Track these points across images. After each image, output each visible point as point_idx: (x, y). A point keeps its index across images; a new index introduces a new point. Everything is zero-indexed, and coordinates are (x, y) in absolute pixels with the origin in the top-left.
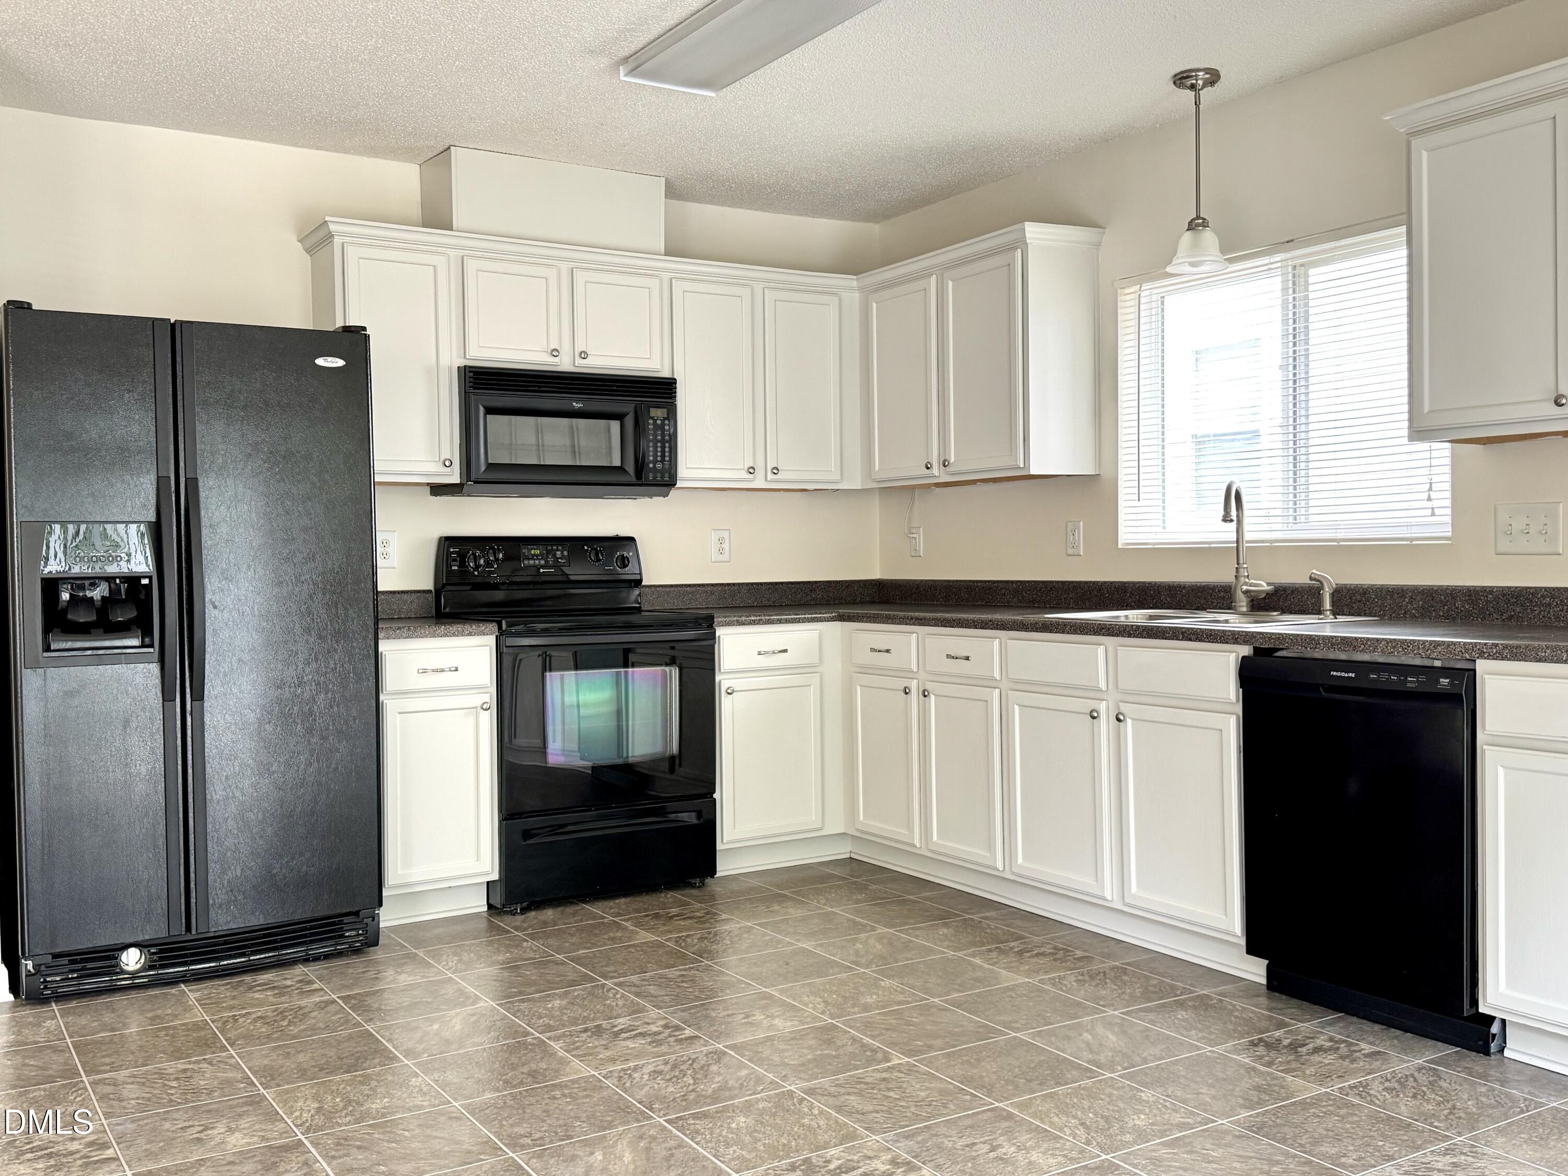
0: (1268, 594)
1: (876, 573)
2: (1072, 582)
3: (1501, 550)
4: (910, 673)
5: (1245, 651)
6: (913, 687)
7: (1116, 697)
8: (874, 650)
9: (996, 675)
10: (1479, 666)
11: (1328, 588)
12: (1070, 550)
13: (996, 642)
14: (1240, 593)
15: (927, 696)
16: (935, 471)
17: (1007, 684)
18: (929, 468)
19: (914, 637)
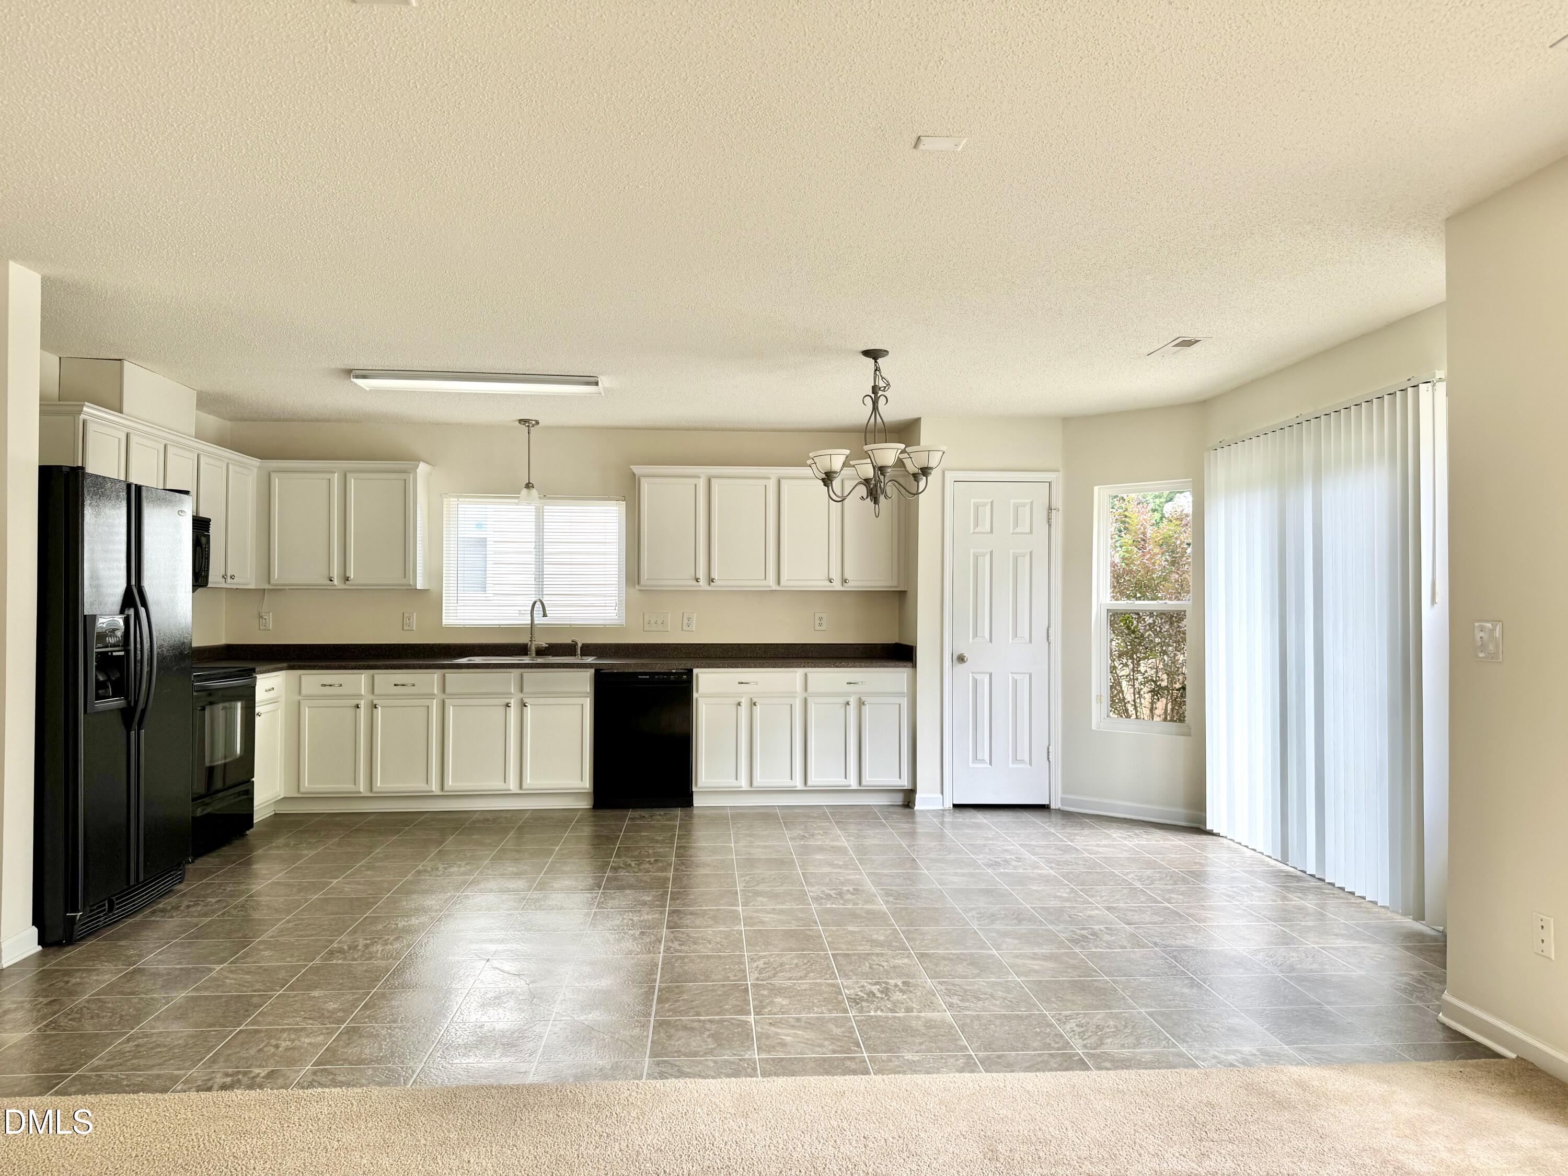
0: (546, 648)
1: (222, 640)
3: (645, 629)
4: (360, 696)
5: (593, 671)
6: (362, 704)
7: (521, 695)
8: (325, 685)
9: (436, 692)
10: (695, 671)
11: (580, 645)
12: (405, 628)
13: (436, 675)
14: (533, 648)
15: (376, 708)
16: (335, 582)
17: (443, 696)
18: (331, 580)
19: (363, 676)
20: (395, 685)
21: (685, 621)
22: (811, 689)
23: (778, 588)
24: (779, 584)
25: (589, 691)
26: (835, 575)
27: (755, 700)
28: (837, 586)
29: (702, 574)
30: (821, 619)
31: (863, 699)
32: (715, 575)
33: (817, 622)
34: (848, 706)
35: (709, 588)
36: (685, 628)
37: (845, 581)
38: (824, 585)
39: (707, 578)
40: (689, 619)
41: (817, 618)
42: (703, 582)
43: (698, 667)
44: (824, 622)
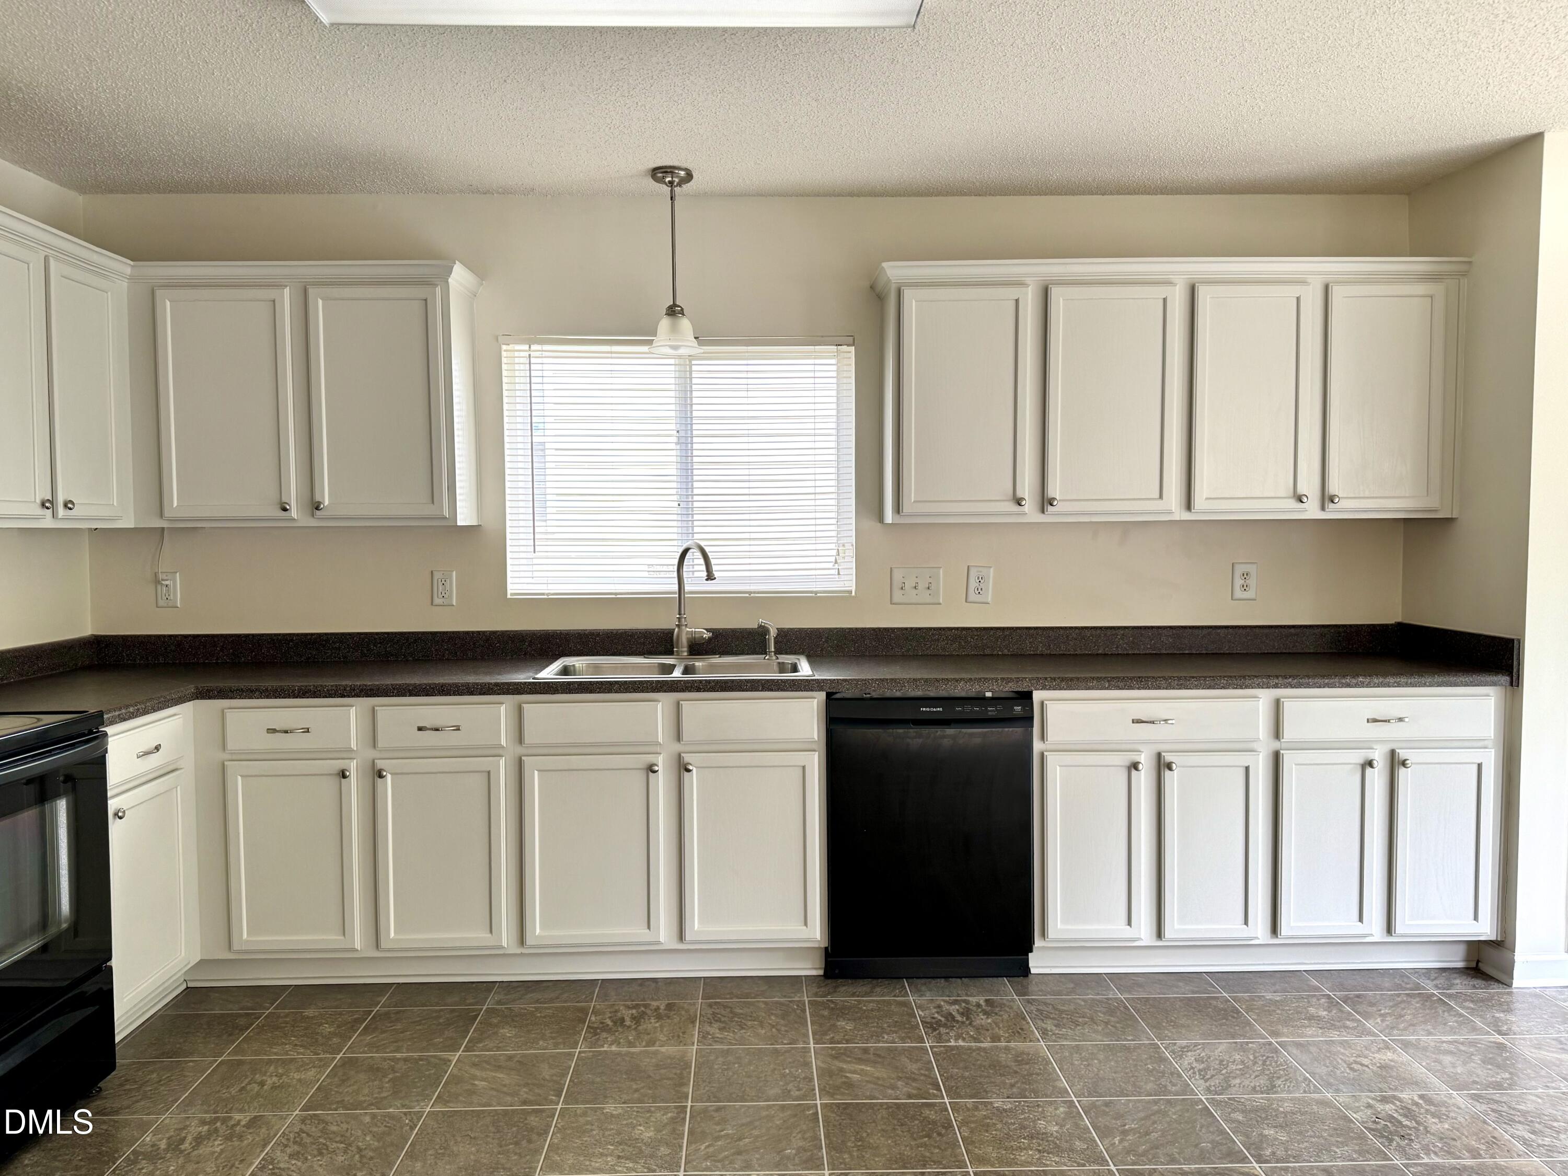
0: (710, 639)
2: (446, 633)
3: (895, 600)
4: (347, 753)
5: (823, 695)
6: (353, 767)
7: (677, 747)
8: (274, 731)
9: (503, 743)
10: (1038, 696)
11: (773, 633)
12: (437, 601)
13: (503, 708)
14: (684, 640)
15: (381, 776)
16: (294, 513)
17: (520, 750)
18: (285, 510)
19: (353, 710)
20: (420, 729)
21: (973, 584)
22: (1289, 733)
23: (1186, 516)
24: (1189, 506)
25: (816, 737)
26: (1309, 485)
27: (1168, 758)
28: (1312, 511)
29: (1027, 488)
30: (1246, 575)
31: (1402, 754)
32: (1054, 491)
33: (1239, 582)
34: (1369, 771)
35: (1040, 518)
36: (973, 596)
37: (1327, 499)
38: (1289, 510)
39: (1038, 498)
40: (980, 580)
41: (1238, 573)
42: (1030, 506)
43: (1044, 688)
44: (1252, 582)
